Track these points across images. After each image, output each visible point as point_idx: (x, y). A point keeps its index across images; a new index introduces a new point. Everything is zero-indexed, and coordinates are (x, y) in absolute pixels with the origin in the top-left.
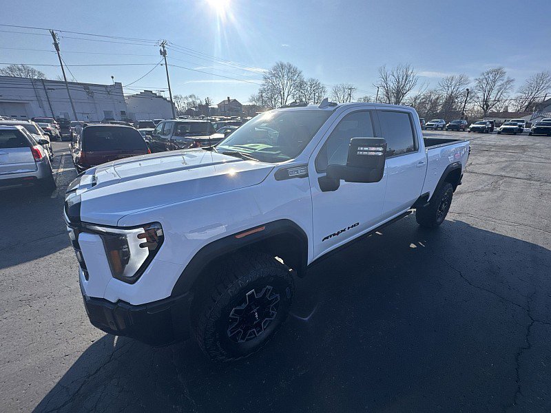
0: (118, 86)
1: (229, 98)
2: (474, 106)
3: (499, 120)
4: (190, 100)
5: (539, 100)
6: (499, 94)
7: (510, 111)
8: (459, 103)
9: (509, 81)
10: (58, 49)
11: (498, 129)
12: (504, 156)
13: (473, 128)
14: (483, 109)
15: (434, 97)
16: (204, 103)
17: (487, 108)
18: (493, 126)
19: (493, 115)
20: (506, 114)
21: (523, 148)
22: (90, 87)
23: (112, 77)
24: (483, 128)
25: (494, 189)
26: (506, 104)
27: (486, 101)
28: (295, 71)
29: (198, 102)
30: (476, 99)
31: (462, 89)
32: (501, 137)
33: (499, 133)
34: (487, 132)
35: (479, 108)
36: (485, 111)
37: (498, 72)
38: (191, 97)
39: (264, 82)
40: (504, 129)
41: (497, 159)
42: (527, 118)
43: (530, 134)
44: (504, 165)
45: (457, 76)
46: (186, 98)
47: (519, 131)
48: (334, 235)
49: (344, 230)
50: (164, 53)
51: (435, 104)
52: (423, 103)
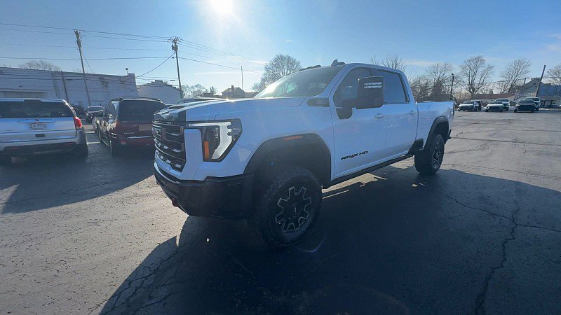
0: (132, 77)
1: (232, 86)
2: (461, 90)
3: (486, 100)
4: (196, 89)
5: (520, 83)
6: (483, 78)
7: (494, 93)
8: (447, 86)
9: (490, 68)
10: (79, 46)
11: (486, 108)
12: (492, 127)
13: (462, 107)
14: (470, 92)
15: (423, 83)
16: (209, 92)
17: (473, 90)
18: (480, 105)
19: (479, 96)
20: (491, 96)
21: (510, 121)
22: (105, 78)
23: (127, 69)
24: (472, 107)
25: (483, 149)
26: (491, 87)
27: (471, 85)
28: (294, 62)
29: (204, 90)
30: (462, 83)
31: (448, 75)
32: (487, 113)
33: (487, 111)
34: (476, 111)
35: (466, 91)
36: (472, 94)
37: (479, 60)
38: (196, 86)
39: (265, 72)
40: (491, 107)
41: (487, 129)
42: (511, 99)
43: (515, 111)
44: (491, 133)
45: (442, 64)
46: (193, 87)
47: (505, 109)
48: (350, 157)
49: (357, 155)
50: (175, 48)
51: (425, 88)
52: (414, 87)
